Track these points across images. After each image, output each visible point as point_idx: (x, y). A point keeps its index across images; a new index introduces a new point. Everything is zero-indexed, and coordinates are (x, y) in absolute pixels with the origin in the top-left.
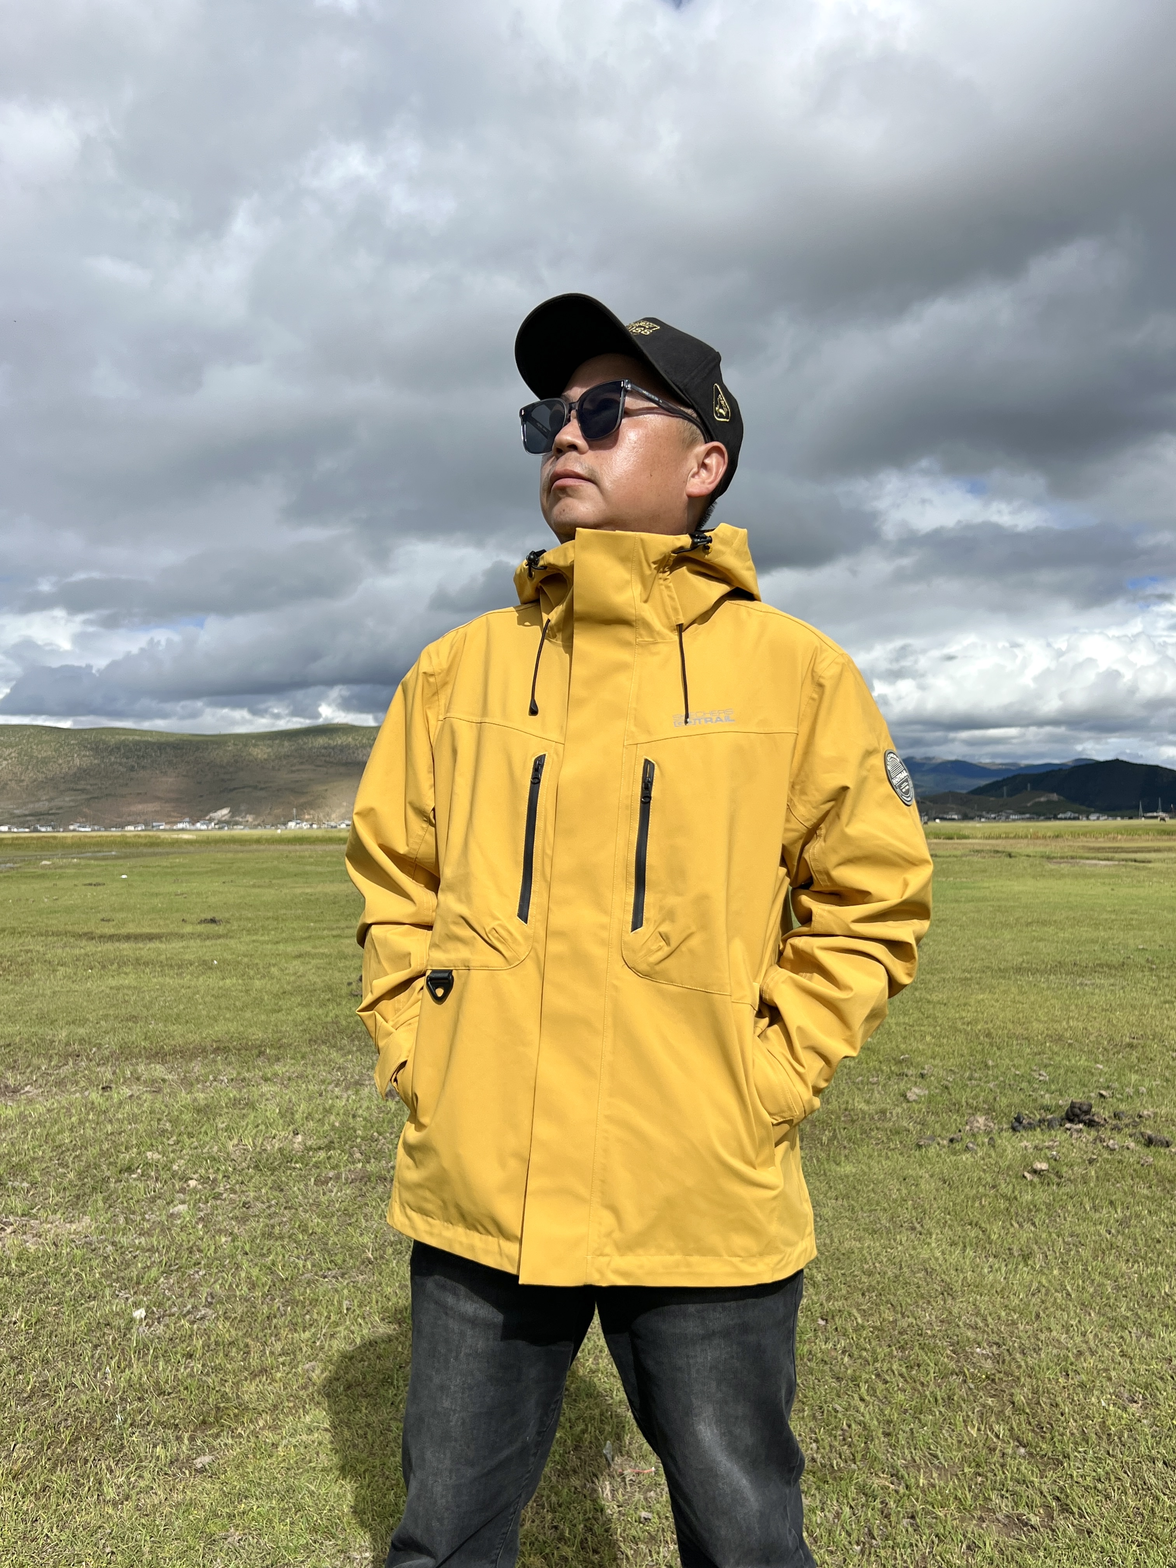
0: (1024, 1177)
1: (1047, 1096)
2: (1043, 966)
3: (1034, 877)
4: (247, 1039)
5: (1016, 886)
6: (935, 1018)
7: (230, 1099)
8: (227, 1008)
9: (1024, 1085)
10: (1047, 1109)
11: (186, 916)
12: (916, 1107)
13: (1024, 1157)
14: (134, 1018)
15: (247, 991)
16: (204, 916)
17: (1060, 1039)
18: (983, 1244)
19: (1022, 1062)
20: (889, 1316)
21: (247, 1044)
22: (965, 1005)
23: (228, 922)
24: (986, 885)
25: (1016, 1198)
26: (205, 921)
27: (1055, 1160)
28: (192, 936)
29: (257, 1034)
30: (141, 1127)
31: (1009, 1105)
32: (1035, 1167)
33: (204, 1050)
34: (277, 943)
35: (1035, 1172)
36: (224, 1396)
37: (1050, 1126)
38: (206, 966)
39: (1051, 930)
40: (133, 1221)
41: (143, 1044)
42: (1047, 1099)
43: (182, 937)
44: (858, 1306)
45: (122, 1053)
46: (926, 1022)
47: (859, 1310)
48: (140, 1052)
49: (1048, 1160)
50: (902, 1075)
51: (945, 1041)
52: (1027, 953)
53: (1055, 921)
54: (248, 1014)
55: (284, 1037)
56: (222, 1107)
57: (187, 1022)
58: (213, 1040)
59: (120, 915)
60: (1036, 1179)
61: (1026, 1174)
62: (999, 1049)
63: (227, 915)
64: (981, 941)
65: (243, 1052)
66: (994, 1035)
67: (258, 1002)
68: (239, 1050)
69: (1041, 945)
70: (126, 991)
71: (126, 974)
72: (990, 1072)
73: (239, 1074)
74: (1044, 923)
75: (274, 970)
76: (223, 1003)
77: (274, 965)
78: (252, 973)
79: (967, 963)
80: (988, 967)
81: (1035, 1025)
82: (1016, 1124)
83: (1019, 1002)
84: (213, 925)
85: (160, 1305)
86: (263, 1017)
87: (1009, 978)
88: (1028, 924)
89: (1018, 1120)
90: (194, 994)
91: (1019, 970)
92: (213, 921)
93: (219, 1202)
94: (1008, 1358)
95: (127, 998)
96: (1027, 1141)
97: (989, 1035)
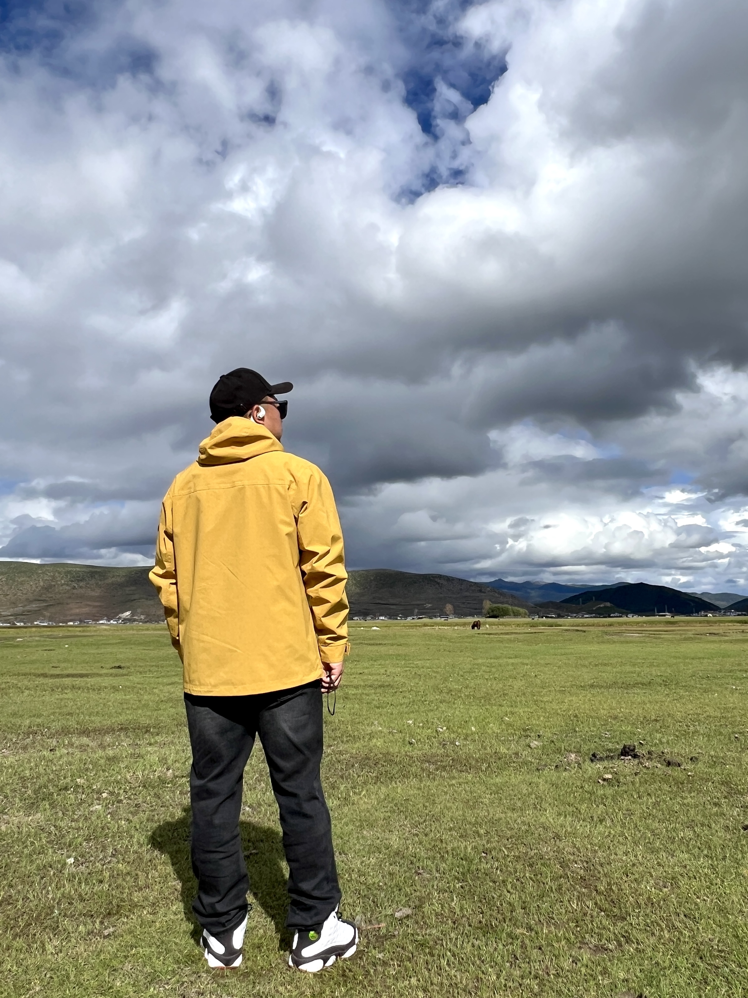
0: (599, 782)
1: (610, 744)
2: (605, 684)
3: (598, 643)
4: (139, 723)
5: (589, 648)
6: (545, 709)
7: (128, 753)
8: (128, 709)
9: (597, 740)
10: (610, 750)
11: (103, 665)
12: (536, 751)
13: (598, 773)
14: (70, 714)
15: (140, 701)
16: (114, 665)
17: (616, 718)
18: (577, 813)
19: (595, 729)
20: (523, 849)
21: (139, 726)
22: (562, 702)
23: (128, 668)
24: (573, 647)
25: (594, 792)
26: (115, 667)
27: (616, 774)
28: (107, 675)
29: (144, 721)
30: (73, 767)
31: (589, 750)
32: (604, 777)
33: (113, 730)
34: (158, 678)
35: (604, 780)
36: (123, 900)
37: (612, 758)
38: (115, 689)
39: (609, 668)
40: (67, 815)
41: (76, 726)
42: (610, 746)
43: (100, 675)
44: (505, 846)
45: (63, 731)
46: (540, 711)
47: (505, 848)
48: (74, 730)
49: (611, 773)
50: (527, 736)
51: (551, 719)
52: (596, 678)
53: (611, 664)
54: (140, 712)
55: (162, 722)
56: (123, 758)
57: (103, 715)
58: (118, 724)
59: (62, 665)
60: (605, 783)
61: (600, 781)
62: (582, 723)
63: (128, 664)
64: (571, 673)
65: (137, 730)
66: (579, 716)
67: (146, 706)
68: (134, 729)
69: (604, 674)
70: (66, 701)
71: (66, 693)
72: (578, 734)
73: (134, 741)
74: (605, 665)
75: (156, 691)
76: (125, 706)
77: (156, 688)
78: (142, 692)
79: (563, 683)
80: (575, 685)
81: (602, 711)
82: (593, 758)
83: (593, 700)
84: (120, 669)
85: (83, 856)
86: (149, 713)
87: (587, 690)
88: (596, 665)
89: (594, 755)
90: (108, 702)
91: (592, 686)
92: (119, 667)
93: (121, 805)
94: (592, 868)
95: (66, 704)
96: (599, 766)
97: (576, 716)
